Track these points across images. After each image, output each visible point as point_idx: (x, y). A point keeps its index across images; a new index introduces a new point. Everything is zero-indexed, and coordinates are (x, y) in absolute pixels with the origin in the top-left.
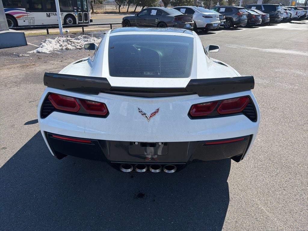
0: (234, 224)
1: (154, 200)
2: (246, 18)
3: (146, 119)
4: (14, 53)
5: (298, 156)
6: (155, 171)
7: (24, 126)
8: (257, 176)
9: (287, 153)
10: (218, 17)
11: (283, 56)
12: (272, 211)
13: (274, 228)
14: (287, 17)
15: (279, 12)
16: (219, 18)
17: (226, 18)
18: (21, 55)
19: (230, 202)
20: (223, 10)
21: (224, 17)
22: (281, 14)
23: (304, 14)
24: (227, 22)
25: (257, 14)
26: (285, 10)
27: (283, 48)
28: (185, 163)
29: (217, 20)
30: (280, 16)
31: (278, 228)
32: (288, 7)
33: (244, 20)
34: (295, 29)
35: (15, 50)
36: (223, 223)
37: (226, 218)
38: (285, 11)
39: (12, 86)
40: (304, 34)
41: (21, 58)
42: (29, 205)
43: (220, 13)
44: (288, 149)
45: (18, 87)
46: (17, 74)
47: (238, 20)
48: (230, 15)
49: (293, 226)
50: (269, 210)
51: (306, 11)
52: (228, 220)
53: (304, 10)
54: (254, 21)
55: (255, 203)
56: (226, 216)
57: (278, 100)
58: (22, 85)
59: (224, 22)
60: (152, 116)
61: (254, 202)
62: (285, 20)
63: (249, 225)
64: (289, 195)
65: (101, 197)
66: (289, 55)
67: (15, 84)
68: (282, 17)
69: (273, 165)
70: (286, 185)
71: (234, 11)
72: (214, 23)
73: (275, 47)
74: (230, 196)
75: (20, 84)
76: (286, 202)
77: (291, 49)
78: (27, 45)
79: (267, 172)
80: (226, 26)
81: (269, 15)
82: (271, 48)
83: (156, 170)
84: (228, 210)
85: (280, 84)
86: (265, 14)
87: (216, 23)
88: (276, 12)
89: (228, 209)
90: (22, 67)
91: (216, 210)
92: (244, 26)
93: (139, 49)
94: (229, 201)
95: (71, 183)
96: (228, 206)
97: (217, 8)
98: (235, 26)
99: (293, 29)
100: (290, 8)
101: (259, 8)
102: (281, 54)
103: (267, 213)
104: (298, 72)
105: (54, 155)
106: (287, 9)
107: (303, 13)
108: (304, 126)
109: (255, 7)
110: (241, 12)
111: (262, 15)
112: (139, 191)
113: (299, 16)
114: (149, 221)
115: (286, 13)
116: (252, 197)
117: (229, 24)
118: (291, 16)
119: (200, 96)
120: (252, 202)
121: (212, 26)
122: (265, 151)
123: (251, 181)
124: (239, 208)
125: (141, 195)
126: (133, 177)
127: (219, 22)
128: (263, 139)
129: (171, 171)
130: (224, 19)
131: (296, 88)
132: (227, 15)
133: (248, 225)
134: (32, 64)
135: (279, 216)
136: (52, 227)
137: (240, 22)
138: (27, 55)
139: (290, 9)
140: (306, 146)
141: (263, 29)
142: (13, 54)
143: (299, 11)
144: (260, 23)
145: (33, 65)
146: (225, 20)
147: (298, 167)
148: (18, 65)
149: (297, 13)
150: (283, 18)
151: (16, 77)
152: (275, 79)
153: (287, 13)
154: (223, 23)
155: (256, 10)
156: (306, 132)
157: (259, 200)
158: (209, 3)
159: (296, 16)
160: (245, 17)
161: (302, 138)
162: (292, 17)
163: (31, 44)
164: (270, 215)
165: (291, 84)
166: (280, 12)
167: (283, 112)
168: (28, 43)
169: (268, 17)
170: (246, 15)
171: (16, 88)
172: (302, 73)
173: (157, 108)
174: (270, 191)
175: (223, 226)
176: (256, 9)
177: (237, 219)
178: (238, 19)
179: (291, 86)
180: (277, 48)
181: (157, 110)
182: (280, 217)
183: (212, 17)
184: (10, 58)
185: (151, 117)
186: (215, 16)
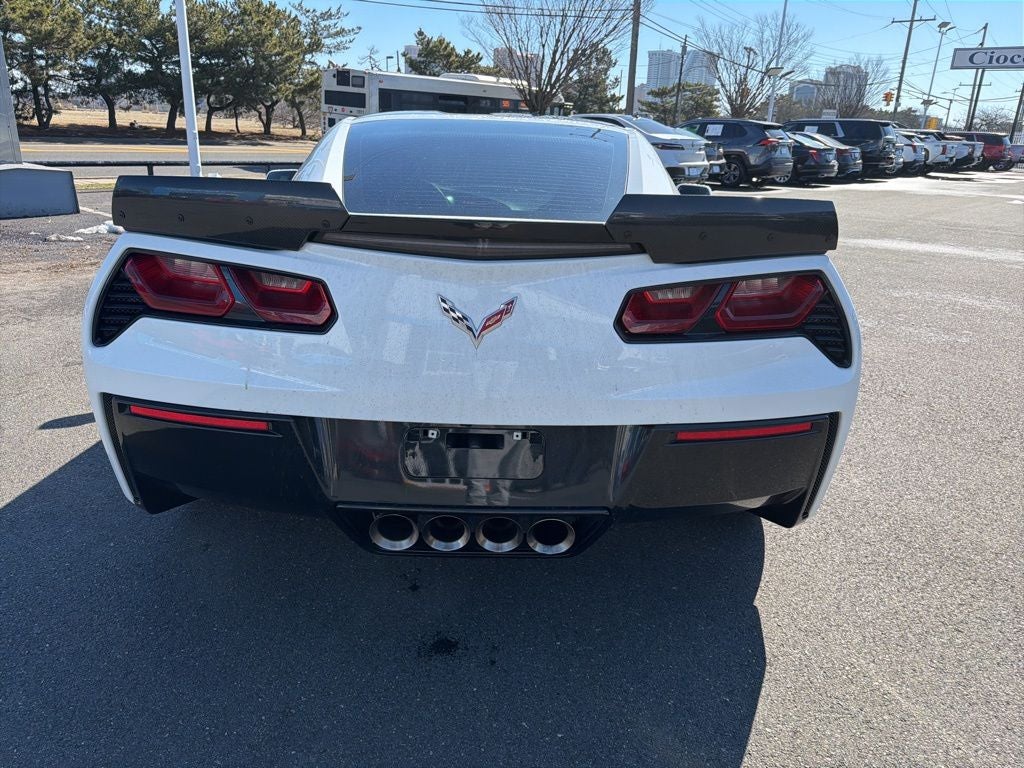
0: (788, 739)
1: (493, 663)
2: (790, 156)
3: (468, 336)
4: (33, 233)
5: (993, 529)
6: (498, 549)
7: (39, 432)
8: (858, 588)
9: (955, 521)
10: (700, 149)
11: (911, 257)
12: (921, 699)
13: (934, 751)
14: (915, 161)
15: (889, 142)
16: (703, 152)
17: (726, 156)
18: (53, 238)
19: (768, 668)
20: (715, 130)
21: (721, 150)
22: (897, 149)
23: (966, 154)
24: (729, 168)
25: (822, 147)
26: (909, 137)
27: (910, 239)
28: (605, 512)
29: (698, 157)
30: (892, 156)
31: (947, 752)
32: (916, 132)
33: (783, 163)
34: (941, 192)
35: (34, 225)
36: (747, 737)
37: (756, 719)
38: (909, 142)
39: (12, 321)
40: (970, 205)
41: (53, 246)
42: (20, 676)
43: (708, 138)
44: (957, 509)
45: (33, 324)
46: (34, 287)
47: (765, 162)
48: (739, 145)
49: (1001, 746)
50: (911, 695)
51: (973, 146)
52: (765, 725)
53: (965, 142)
54: (813, 167)
55: (858, 673)
56: (757, 715)
57: (910, 372)
58: (45, 318)
59: (720, 166)
60: (490, 326)
61: (855, 668)
62: (909, 170)
63: (844, 744)
64: (977, 646)
65: (295, 651)
66: (931, 256)
67: (22, 315)
68: (901, 160)
69: (912, 554)
70: (961, 617)
71: (750, 133)
72: (690, 167)
73: (883, 236)
74: (767, 649)
75: (40, 313)
76: (967, 667)
77: (935, 241)
78: (78, 211)
79: (892, 577)
80: (728, 179)
81: (859, 150)
82: (874, 236)
83: (500, 545)
84: (763, 693)
85: (911, 329)
86: (847, 147)
87: (695, 167)
88: (881, 143)
89: (763, 689)
90: (56, 269)
91: (719, 694)
92: (782, 181)
93: (450, 198)
94: (765, 666)
95: (190, 607)
96: (762, 682)
97: (698, 126)
98: (754, 179)
99: (935, 192)
100: (922, 133)
101: (826, 129)
102: (909, 253)
103: (905, 704)
104: (967, 300)
105: (131, 499)
106: (913, 137)
107: (966, 152)
108: (1004, 443)
109: (816, 128)
110: (773, 136)
111: (838, 150)
112: (439, 633)
113: (951, 159)
114: (473, 728)
115: (911, 148)
116: (845, 651)
117: (737, 173)
118: (927, 157)
119: (656, 260)
120: (847, 668)
121: (684, 173)
122: (879, 514)
123: (839, 603)
124: (802, 689)
125: (445, 646)
126: (418, 587)
127: (706, 163)
128: (870, 480)
129: (556, 546)
130: (719, 158)
131: (965, 340)
132: (729, 145)
133: (838, 743)
134: (88, 262)
135: (947, 713)
136: (103, 750)
137: (771, 167)
138: (75, 239)
139: (922, 136)
140: (1017, 502)
141: (842, 191)
142: (26, 235)
143: (949, 144)
144: (833, 175)
145: (92, 264)
146: (723, 161)
147: (996, 564)
148: (41, 264)
149: (944, 148)
150: (904, 163)
151: (30, 295)
152: (894, 316)
153: (914, 147)
154: (716, 170)
155: (817, 136)
156: (1011, 462)
157: (874, 662)
158: (671, 118)
159: (942, 158)
160: (786, 153)
161: (1001, 477)
162: (930, 159)
163: (90, 210)
164: (917, 710)
165: (947, 331)
166: (894, 144)
167: (929, 404)
168: (81, 208)
169: (857, 155)
170: (789, 148)
171: (23, 327)
172: (978, 303)
173: (507, 299)
174: (910, 635)
175: (749, 748)
176: (819, 132)
177: (799, 723)
178: (763, 159)
179: (947, 337)
180: (892, 237)
181: (508, 304)
182: (953, 716)
183: (683, 149)
184: (17, 244)
185: (485, 328)
186: (693, 144)
